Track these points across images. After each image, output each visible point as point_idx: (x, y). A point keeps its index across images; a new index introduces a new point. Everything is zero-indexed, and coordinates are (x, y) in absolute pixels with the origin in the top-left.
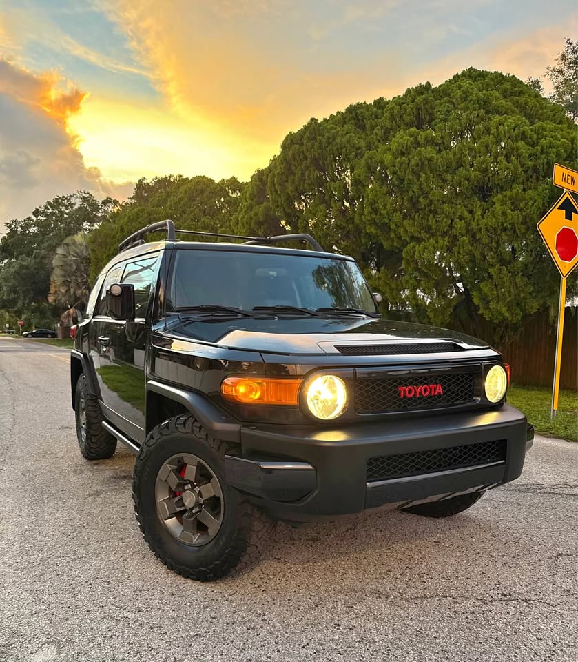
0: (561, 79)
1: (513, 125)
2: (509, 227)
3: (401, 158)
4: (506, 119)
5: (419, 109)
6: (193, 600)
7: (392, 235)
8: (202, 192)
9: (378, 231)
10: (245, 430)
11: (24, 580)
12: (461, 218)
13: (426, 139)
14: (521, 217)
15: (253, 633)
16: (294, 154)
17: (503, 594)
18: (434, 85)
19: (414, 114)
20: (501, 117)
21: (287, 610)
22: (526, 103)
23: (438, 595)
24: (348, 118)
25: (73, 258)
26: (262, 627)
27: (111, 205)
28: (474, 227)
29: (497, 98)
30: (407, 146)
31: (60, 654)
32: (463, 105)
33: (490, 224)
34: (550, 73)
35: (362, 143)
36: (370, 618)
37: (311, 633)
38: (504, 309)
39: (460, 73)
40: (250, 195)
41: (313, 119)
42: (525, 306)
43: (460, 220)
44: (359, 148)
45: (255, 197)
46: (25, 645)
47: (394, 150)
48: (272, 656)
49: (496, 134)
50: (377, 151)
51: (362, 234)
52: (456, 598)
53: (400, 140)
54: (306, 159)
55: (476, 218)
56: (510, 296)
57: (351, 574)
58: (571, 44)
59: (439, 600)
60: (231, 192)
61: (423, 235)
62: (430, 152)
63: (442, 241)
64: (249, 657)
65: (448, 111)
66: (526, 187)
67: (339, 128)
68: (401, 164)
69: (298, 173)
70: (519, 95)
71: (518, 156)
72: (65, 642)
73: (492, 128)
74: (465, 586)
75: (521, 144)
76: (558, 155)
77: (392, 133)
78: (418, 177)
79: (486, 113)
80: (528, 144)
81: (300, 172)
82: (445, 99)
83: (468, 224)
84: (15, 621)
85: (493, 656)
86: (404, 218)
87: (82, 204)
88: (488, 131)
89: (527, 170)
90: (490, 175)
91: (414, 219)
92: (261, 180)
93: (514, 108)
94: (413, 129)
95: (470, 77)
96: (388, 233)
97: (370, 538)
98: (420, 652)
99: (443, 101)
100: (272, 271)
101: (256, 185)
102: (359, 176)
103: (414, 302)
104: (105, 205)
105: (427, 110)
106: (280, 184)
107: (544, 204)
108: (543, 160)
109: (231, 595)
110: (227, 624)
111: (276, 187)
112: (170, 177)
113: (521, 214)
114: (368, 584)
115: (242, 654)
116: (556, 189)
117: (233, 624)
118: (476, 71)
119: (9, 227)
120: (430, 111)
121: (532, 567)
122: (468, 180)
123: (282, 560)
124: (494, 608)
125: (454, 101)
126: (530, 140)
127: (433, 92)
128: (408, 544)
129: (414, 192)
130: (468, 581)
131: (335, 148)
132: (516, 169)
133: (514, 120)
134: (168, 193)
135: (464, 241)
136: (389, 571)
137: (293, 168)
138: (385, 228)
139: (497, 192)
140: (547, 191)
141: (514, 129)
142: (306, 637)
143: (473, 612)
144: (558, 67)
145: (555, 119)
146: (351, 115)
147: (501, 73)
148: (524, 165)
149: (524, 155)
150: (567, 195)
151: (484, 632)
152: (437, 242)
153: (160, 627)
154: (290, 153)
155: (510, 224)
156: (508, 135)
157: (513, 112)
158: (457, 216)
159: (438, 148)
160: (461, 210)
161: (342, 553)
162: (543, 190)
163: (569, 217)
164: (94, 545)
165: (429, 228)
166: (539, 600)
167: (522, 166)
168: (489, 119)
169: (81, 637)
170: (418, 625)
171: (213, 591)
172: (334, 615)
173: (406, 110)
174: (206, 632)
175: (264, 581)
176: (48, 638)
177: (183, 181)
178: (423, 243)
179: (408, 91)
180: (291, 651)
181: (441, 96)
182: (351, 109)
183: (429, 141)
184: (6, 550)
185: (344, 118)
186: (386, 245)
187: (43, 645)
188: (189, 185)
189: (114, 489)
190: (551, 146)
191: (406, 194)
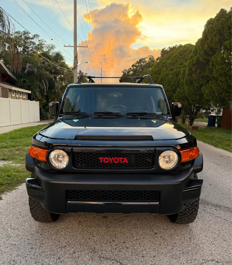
100: (115, 95)
119: (123, 72)
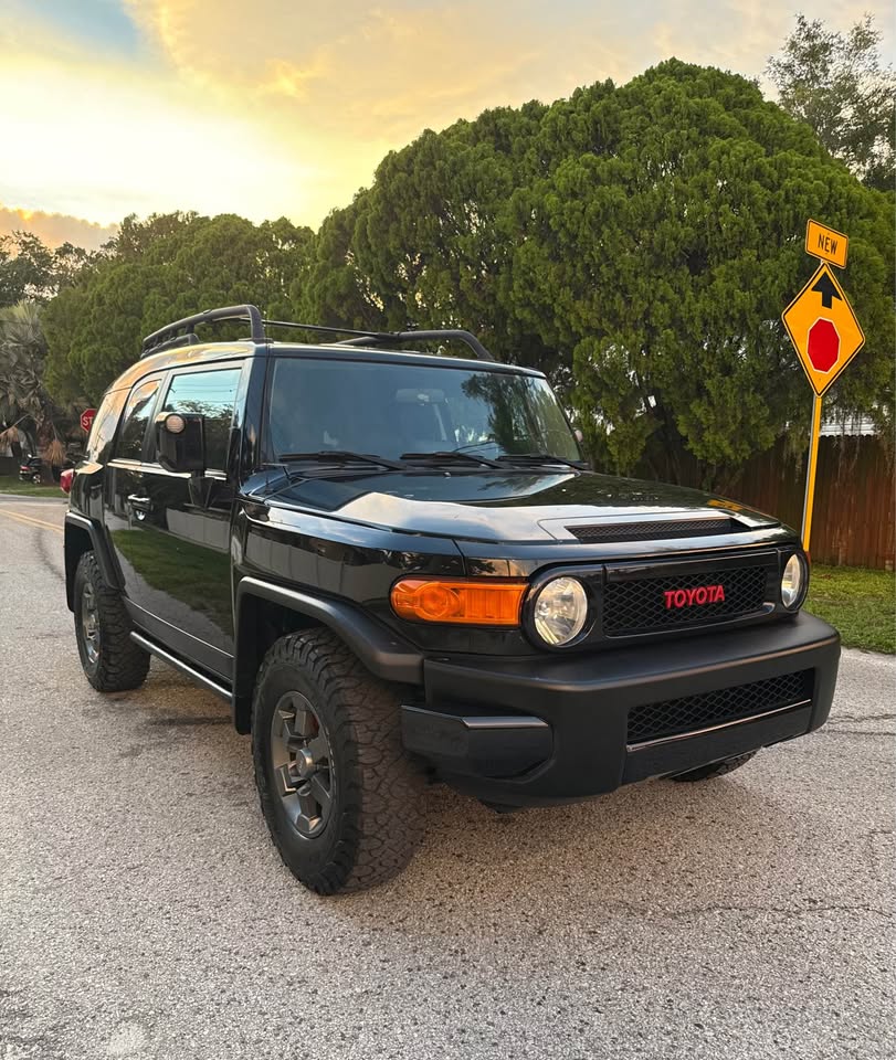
0: (788, 79)
1: (743, 156)
2: (737, 315)
3: (572, 202)
4: (731, 146)
5: (596, 123)
6: (343, 932)
7: (557, 324)
8: (233, 240)
9: (535, 317)
10: (429, 664)
11: (54, 910)
12: (663, 299)
13: (610, 172)
14: (755, 302)
15: (455, 985)
16: (398, 188)
17: (811, 900)
18: (619, 83)
19: (588, 129)
20: (724, 142)
21: (496, 942)
22: (760, 122)
23: (717, 906)
24: (483, 132)
25: (11, 345)
26: (465, 973)
27: (72, 257)
28: (683, 314)
29: (716, 110)
30: (581, 183)
31: (151, 1038)
32: (665, 119)
33: (708, 311)
34: (773, 69)
35: (507, 175)
36: (627, 950)
37: (545, 979)
38: (725, 443)
39: (656, 65)
40: (323, 252)
41: (428, 132)
42: (755, 438)
43: (663, 303)
44: (503, 182)
45: (331, 253)
46: (88, 1026)
47: (561, 189)
48: (495, 1022)
49: (717, 169)
50: (531, 188)
51: (509, 321)
52: (745, 910)
53: (571, 172)
54: (419, 197)
55: (687, 300)
56: (735, 422)
57: (578, 877)
58: (804, 25)
59: (721, 914)
60: (280, 242)
61: (606, 325)
62: (616, 192)
63: (634, 336)
64: (459, 1026)
65: (643, 128)
66: (761, 254)
67: (470, 148)
68: (572, 211)
69: (405, 217)
70: (747, 108)
71: (752, 204)
72: (154, 1018)
73: (710, 159)
74: (752, 888)
75: (756, 185)
76: (810, 205)
77: (554, 160)
78: (600, 233)
79: (700, 133)
80: (764, 186)
81: (409, 217)
82: (636, 107)
83: (674, 310)
84: (59, 984)
85: (825, 1002)
86: (577, 296)
87: (22, 254)
88: (705, 164)
89: (764, 228)
90: (708, 233)
91: (591, 300)
92: (340, 227)
93: (742, 127)
94: (589, 156)
95: (672, 73)
96: (551, 319)
97: (590, 815)
98: (717, 1002)
99: (632, 111)
100: (422, 393)
101: (332, 235)
102: (505, 227)
103: (589, 430)
104: (62, 256)
105: (608, 124)
106: (375, 236)
107: (789, 281)
108: (787, 212)
109: (401, 921)
110: (410, 970)
111: (369, 240)
112: (177, 214)
113: (755, 296)
114: (607, 892)
115: (448, 1021)
116: (808, 260)
117: (419, 970)
118: (681, 64)
120: (614, 126)
121: (839, 854)
122: (675, 239)
123: (466, 856)
124: (804, 923)
125: (651, 111)
126: (768, 180)
127: (617, 96)
128: (648, 823)
129: (592, 256)
130: (755, 881)
131: (464, 181)
132: (747, 225)
133: (745, 147)
134: (176, 242)
135: (668, 335)
136: (633, 868)
137: (397, 210)
138: (546, 313)
139: (719, 261)
140: (796, 261)
141: (745, 161)
142: (538, 985)
143: (776, 932)
144: (784, 61)
145: (802, 147)
146: (487, 128)
147: (718, 70)
148: (760, 218)
149: (760, 203)
150: (825, 269)
151: (802, 965)
152: (626, 337)
153: (303, 981)
154: (393, 187)
155: (739, 311)
156: (735, 171)
157: (740, 133)
158: (658, 296)
159: (627, 187)
160: (664, 287)
161: (553, 841)
162: (788, 261)
163: (827, 303)
164: (155, 842)
165: (616, 315)
166: (866, 907)
167: (757, 219)
168: (706, 144)
169: (178, 1006)
170: (701, 957)
171: (371, 915)
172: (572, 947)
173: (575, 123)
174: (379, 987)
175: (449, 893)
176: (123, 1011)
177: (200, 223)
178: (605, 338)
179: (578, 93)
180: (522, 1011)
181: (629, 103)
182: (487, 118)
183: (616, 176)
184: (7, 857)
185: (477, 133)
186: (546, 340)
187: (117, 1023)
188: (211, 230)
189: (159, 744)
190: (799, 191)
191: (579, 259)
